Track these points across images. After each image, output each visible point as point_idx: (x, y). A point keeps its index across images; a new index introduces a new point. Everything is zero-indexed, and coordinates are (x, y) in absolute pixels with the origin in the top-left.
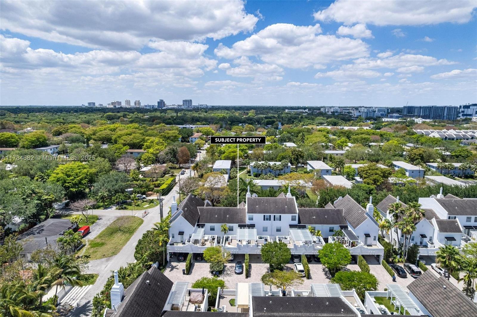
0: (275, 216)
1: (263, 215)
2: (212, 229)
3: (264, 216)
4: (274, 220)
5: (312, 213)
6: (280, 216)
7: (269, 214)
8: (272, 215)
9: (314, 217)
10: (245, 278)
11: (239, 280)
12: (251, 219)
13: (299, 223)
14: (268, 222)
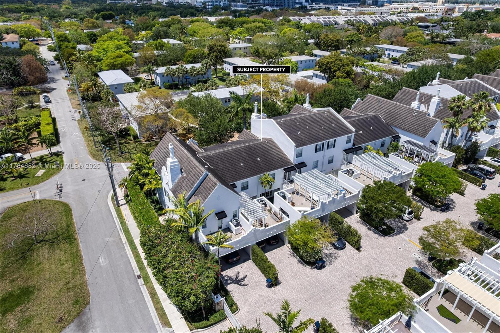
0: (328, 142)
1: (314, 145)
2: (245, 187)
3: (316, 146)
4: (328, 149)
6: (335, 140)
7: (322, 142)
8: (326, 142)
9: (361, 132)
10: (356, 251)
11: (354, 258)
12: (299, 155)
13: (354, 145)
14: (320, 153)
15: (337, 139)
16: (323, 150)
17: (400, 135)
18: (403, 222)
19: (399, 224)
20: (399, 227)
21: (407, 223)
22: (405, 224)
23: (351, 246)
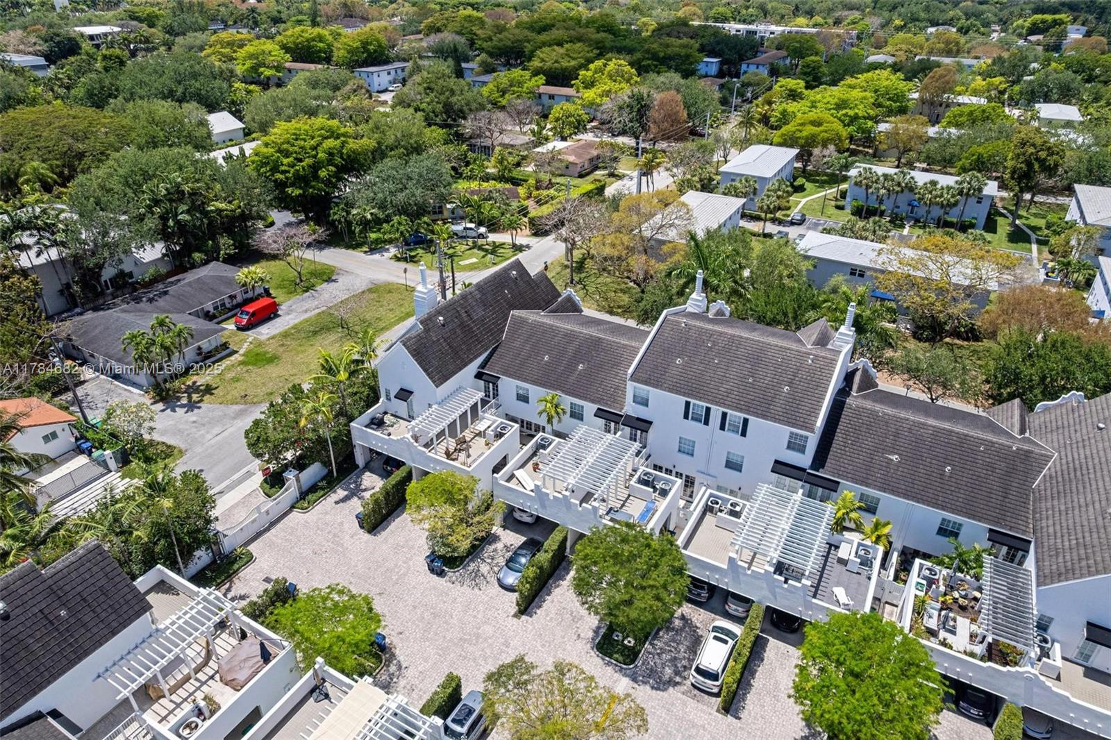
0: (724, 415)
2: (522, 397)
3: (688, 404)
4: (722, 428)
5: (896, 435)
6: (746, 421)
7: (704, 404)
8: (717, 411)
9: (895, 458)
10: (513, 611)
11: (490, 612)
12: (642, 400)
13: (815, 466)
14: (699, 427)
16: (706, 423)
20: (653, 672)
22: (678, 683)
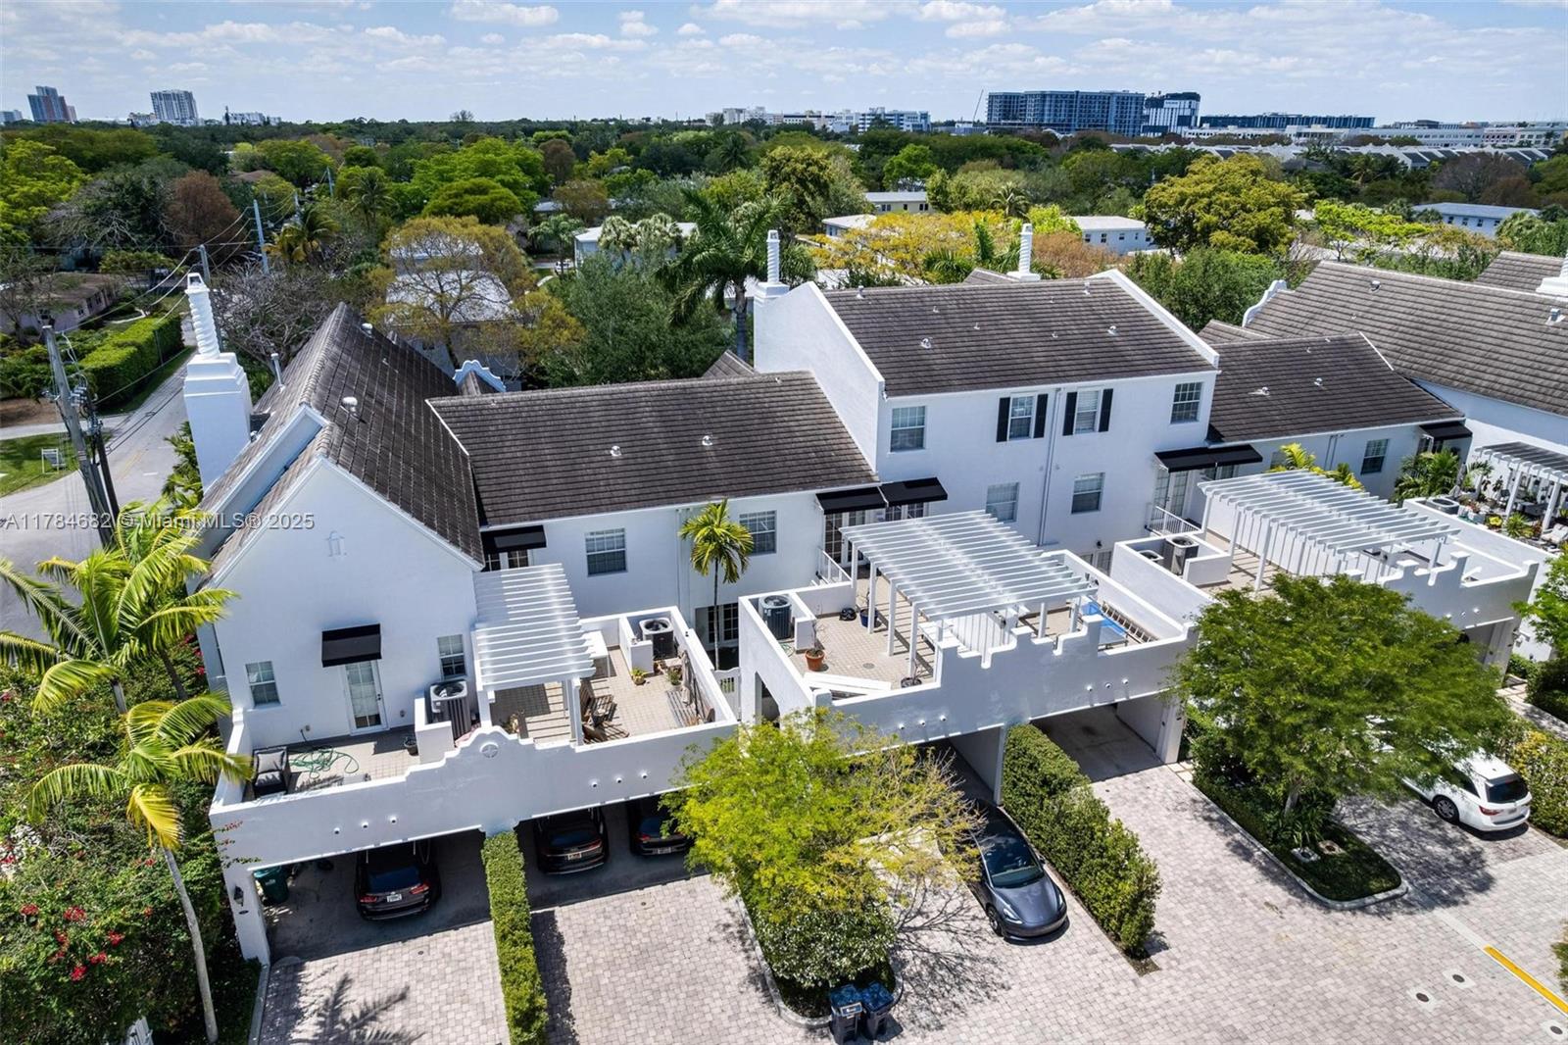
0: (1072, 398)
1: (991, 397)
2: (607, 561)
3: (1005, 403)
4: (1068, 430)
6: (1108, 395)
7: (1033, 391)
8: (1057, 393)
9: (1261, 392)
10: (1124, 966)
11: (1099, 1006)
12: (908, 437)
13: (1213, 434)
14: (1026, 448)
15: (1121, 385)
16: (1039, 433)
17: (1470, 424)
18: (1464, 841)
19: (1438, 849)
20: (1431, 869)
21: (1488, 849)
22: (1477, 854)
23: (1097, 930)
